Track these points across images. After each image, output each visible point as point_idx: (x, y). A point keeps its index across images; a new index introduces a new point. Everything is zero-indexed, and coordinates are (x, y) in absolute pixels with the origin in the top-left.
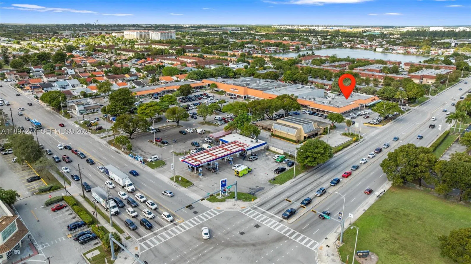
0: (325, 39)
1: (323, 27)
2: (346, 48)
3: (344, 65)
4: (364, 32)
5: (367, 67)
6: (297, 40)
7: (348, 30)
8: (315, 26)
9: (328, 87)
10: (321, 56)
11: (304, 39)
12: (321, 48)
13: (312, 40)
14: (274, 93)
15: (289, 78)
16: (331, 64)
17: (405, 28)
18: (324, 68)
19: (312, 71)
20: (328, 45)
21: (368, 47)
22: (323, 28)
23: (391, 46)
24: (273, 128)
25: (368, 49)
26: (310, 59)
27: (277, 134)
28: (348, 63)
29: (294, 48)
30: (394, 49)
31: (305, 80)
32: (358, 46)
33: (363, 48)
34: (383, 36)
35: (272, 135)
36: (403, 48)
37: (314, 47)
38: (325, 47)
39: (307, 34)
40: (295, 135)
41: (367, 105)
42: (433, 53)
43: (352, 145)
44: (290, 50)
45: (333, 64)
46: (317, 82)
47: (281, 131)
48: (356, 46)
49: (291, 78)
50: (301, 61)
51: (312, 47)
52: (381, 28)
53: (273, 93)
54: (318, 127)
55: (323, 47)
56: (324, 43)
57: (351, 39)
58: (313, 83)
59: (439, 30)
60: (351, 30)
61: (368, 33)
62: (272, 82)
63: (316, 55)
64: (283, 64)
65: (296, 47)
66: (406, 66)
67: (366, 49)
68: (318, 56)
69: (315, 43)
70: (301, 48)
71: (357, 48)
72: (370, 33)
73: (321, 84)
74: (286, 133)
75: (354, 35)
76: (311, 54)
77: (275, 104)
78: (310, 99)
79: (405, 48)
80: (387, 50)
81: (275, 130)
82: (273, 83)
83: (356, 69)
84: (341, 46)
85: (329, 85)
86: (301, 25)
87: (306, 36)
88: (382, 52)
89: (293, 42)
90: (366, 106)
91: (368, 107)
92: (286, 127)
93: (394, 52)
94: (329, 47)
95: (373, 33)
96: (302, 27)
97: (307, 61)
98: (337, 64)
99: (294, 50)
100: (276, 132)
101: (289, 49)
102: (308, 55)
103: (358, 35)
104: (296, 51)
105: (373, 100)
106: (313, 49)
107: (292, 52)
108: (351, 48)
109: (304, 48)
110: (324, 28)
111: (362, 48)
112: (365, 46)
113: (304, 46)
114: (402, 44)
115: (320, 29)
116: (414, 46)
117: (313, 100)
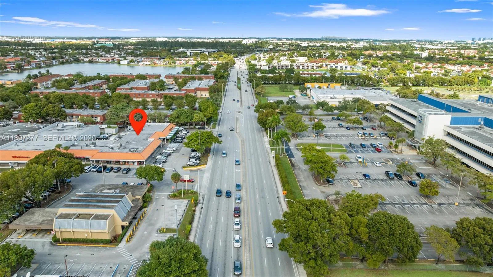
0: (51, 53)
1: (39, 38)
2: (84, 62)
3: (100, 85)
4: (94, 43)
5: (131, 85)
6: (12, 55)
7: (74, 42)
8: (30, 38)
9: (98, 119)
10: (61, 76)
11: (22, 54)
12: (52, 64)
13: (35, 54)
14: (19, 147)
15: (34, 116)
16: (83, 86)
17: (132, 39)
18: (78, 91)
19: (64, 98)
20: (61, 60)
21: (110, 60)
22: (40, 40)
23: (133, 57)
24: (55, 228)
25: (110, 63)
26: (48, 81)
27: (67, 236)
28: (103, 82)
29: (13, 67)
30: (138, 60)
31: (62, 115)
32: (98, 60)
33: (104, 61)
34: (117, 47)
35: (56, 241)
36: (147, 59)
37: (43, 63)
38: (57, 63)
39: (24, 47)
40: (106, 231)
41: (168, 138)
42: (178, 63)
43: (197, 213)
44: (8, 70)
45: (86, 85)
46: (80, 115)
47: (74, 230)
48: (95, 59)
49: (37, 114)
50: (36, 84)
51: (39, 64)
52: (109, 39)
53: (17, 148)
54: (134, 198)
55: (54, 62)
56: (54, 58)
57: (84, 51)
58: (74, 117)
59: (164, 40)
60: (78, 42)
61: (100, 45)
62: (5, 126)
63: (53, 75)
64: (11, 92)
65: (17, 65)
66: (167, 78)
67: (107, 62)
68: (56, 75)
69: (41, 58)
70: (25, 66)
71: (97, 62)
72: (103, 44)
73: (87, 116)
74: (86, 230)
75: (85, 47)
76: (45, 73)
77: (42, 178)
78: (87, 145)
79: (149, 59)
80: (133, 62)
81: (61, 231)
82: (7, 127)
83: (121, 89)
84: (78, 61)
85: (99, 116)
86: (6, 37)
87: (24, 50)
88: (128, 65)
89: (7, 58)
90: (167, 140)
91: (170, 140)
92: (84, 221)
93: (141, 64)
94: (63, 63)
95: (105, 45)
96: (11, 39)
97: (44, 84)
98: (90, 84)
99: (14, 69)
100: (63, 233)
101: (6, 68)
102: (42, 75)
103: (90, 47)
104: (17, 70)
105: (171, 130)
106: (42, 66)
107: (12, 72)
108: (90, 62)
109: (28, 66)
110: (42, 39)
111: (102, 61)
112: (106, 59)
113: (29, 63)
114: (143, 55)
115: (38, 41)
116: (157, 56)
117: (92, 146)
